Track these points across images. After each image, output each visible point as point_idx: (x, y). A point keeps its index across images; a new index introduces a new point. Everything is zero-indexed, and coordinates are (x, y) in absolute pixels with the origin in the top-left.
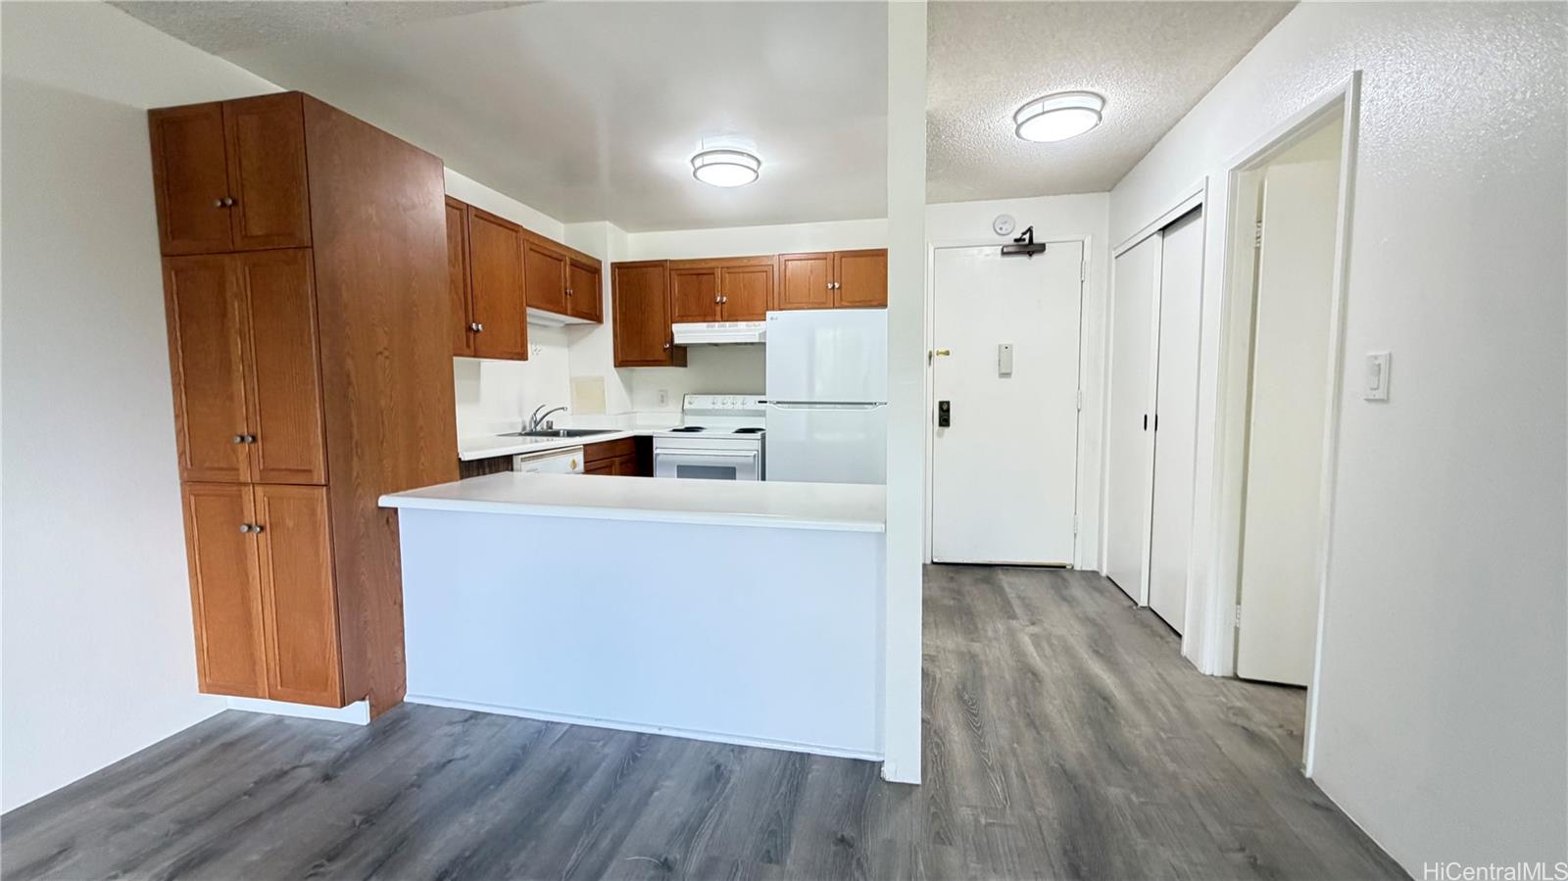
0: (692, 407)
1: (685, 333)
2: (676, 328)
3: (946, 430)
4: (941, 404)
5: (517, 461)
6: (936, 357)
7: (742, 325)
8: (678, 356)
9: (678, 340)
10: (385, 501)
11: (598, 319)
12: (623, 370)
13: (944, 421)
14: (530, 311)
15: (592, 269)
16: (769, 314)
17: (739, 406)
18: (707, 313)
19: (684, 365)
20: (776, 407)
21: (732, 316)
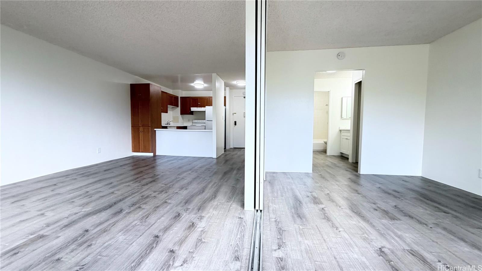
0: (194, 122)
1: (193, 109)
2: (191, 108)
3: (236, 126)
4: (235, 121)
5: (168, 127)
6: (234, 114)
7: (203, 108)
8: (192, 113)
9: (192, 110)
10: (155, 129)
11: (178, 106)
12: (182, 115)
13: (235, 124)
14: (168, 105)
15: (177, 98)
16: (206, 107)
17: (202, 122)
18: (197, 106)
19: (193, 114)
20: (207, 121)
21: (201, 107)
